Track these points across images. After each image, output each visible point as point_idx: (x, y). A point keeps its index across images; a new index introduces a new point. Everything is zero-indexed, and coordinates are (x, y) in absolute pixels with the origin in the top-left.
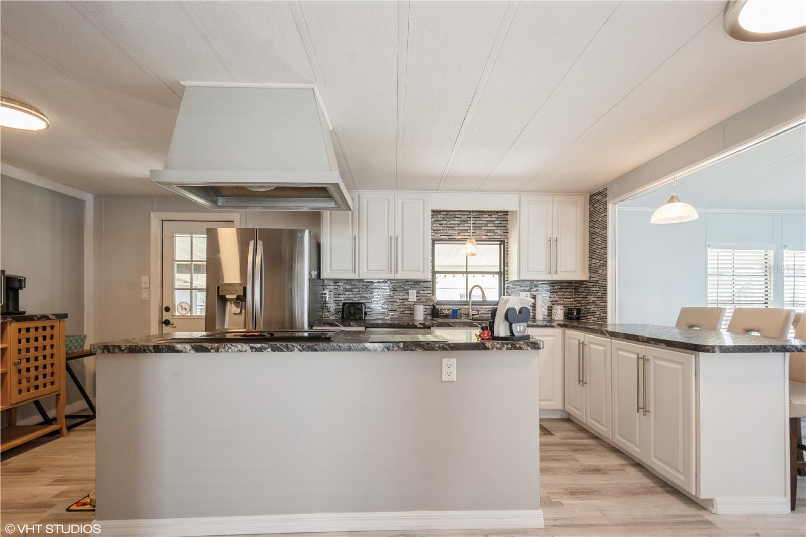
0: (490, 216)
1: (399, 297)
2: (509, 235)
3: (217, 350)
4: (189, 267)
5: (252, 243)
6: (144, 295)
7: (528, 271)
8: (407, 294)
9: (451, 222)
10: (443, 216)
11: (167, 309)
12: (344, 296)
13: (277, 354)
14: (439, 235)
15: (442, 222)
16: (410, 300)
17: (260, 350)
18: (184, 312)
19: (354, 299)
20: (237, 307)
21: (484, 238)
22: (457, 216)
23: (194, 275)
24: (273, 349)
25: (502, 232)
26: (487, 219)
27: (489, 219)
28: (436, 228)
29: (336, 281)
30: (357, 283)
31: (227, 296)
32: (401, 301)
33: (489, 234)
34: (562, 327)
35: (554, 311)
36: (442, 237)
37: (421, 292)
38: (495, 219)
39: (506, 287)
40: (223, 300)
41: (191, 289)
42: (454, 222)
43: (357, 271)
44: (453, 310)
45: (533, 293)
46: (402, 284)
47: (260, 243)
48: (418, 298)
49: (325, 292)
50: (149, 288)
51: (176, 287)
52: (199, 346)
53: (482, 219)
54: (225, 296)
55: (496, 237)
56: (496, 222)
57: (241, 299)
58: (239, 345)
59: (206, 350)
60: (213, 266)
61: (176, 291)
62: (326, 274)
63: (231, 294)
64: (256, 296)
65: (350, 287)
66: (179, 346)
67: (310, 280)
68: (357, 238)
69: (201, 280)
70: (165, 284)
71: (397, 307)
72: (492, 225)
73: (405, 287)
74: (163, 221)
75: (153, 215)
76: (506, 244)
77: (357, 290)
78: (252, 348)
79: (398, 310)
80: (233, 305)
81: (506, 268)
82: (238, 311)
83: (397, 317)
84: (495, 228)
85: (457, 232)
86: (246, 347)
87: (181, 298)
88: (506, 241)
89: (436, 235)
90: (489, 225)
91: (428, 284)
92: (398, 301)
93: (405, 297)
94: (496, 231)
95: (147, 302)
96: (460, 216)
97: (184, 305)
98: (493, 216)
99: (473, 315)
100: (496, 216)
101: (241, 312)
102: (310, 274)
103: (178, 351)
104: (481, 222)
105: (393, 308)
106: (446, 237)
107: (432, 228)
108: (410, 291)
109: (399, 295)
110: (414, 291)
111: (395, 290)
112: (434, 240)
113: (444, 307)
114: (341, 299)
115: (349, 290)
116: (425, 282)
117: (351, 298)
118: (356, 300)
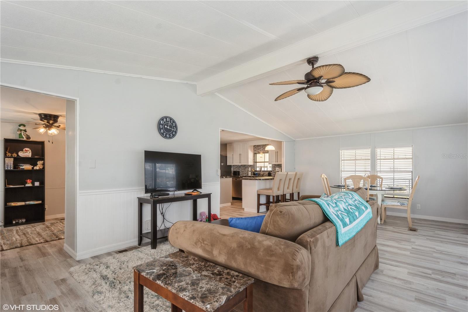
9: (259, 148)
10: (257, 146)
15: (257, 148)
37: (252, 168)
46: (247, 166)
48: (251, 170)
77: (238, 168)
85: (260, 151)
92: (246, 171)
106: (257, 152)
107: (254, 150)
108: (249, 168)
109: (247, 169)
110: (250, 168)
111: (246, 168)
112: (255, 153)
113: (257, 172)
114: (235, 170)
115: (236, 168)
116: (253, 165)
117: (237, 170)
118: (238, 170)
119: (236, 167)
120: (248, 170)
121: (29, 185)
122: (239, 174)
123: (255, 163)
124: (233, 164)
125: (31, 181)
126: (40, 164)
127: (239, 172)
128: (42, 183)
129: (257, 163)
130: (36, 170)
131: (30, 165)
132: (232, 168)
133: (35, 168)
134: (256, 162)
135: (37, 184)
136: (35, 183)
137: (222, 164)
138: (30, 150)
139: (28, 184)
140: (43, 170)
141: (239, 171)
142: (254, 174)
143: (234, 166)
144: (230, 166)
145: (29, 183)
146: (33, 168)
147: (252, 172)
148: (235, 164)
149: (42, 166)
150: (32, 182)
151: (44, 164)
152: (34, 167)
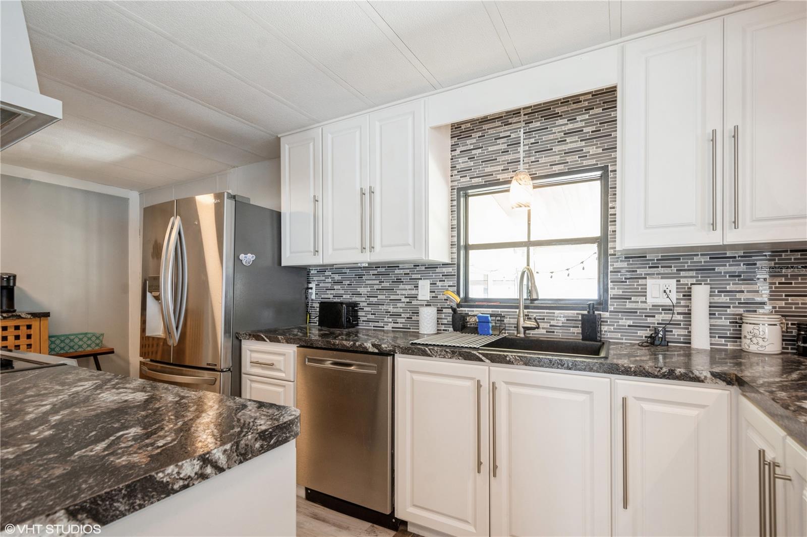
0: (572, 120)
1: (404, 292)
2: (618, 154)
5: (171, 221)
7: (646, 228)
8: (417, 287)
9: (490, 149)
10: (474, 141)
12: (332, 292)
14: (468, 179)
15: (474, 152)
16: (420, 298)
19: (344, 296)
21: (556, 169)
22: (502, 135)
25: (600, 150)
26: (564, 128)
27: (570, 126)
28: (463, 166)
30: (348, 271)
32: (408, 300)
33: (569, 159)
34: (729, 383)
35: (747, 329)
36: (474, 181)
37: (439, 284)
38: (583, 124)
39: (610, 268)
42: (496, 148)
44: (479, 317)
45: (683, 281)
46: (407, 271)
47: (178, 220)
48: (434, 294)
53: (554, 130)
55: (585, 163)
56: (585, 130)
65: (340, 278)
68: (320, 199)
71: (401, 310)
72: (576, 138)
73: (414, 276)
76: (611, 175)
77: (348, 282)
79: (403, 315)
81: (610, 228)
83: (401, 326)
84: (583, 143)
85: (502, 167)
88: (610, 168)
89: (463, 180)
90: (568, 140)
91: (450, 270)
92: (404, 300)
93: (414, 292)
94: (585, 150)
96: (508, 133)
98: (579, 118)
99: (526, 329)
100: (587, 116)
104: (551, 137)
105: (395, 310)
106: (480, 180)
107: (453, 167)
108: (421, 283)
109: (404, 290)
110: (428, 282)
111: (399, 281)
112: (459, 190)
113: (477, 311)
114: (330, 296)
115: (339, 282)
116: (445, 265)
117: (341, 294)
118: (347, 298)
119: (337, 277)
120: (415, 297)
122: (356, 318)
123: (462, 252)
124: (318, 260)
127: (353, 307)
129: (472, 253)
132: (313, 285)
134: (467, 247)
137: (248, 258)
141: (355, 299)
142: (460, 324)
143: (322, 269)
144: (302, 272)
147: (439, 311)
148: (328, 261)
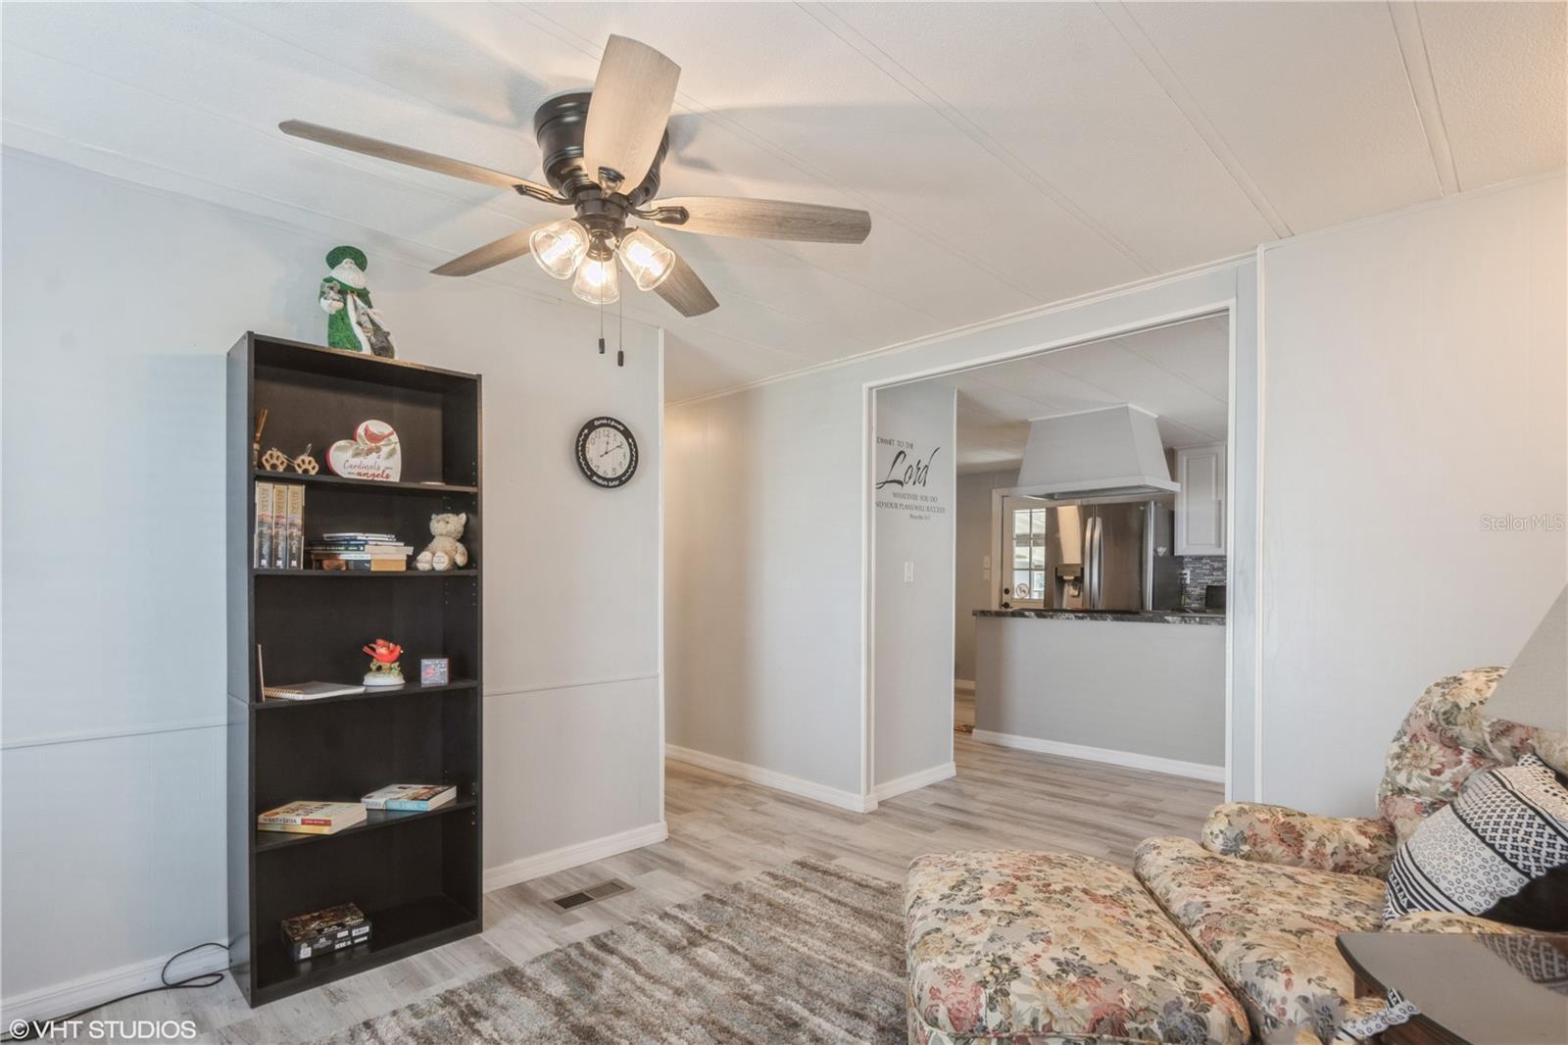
3: (1051, 617)
4: (1027, 540)
5: (1090, 520)
6: (986, 577)
11: (1007, 591)
12: (1211, 577)
13: (1094, 622)
17: (1082, 618)
18: (1023, 595)
20: (1075, 589)
23: (1033, 548)
24: (1091, 619)
29: (1199, 558)
31: (1065, 578)
40: (1061, 582)
41: (1030, 569)
43: (1223, 545)
47: (1099, 521)
49: (1184, 572)
50: (990, 569)
51: (1016, 567)
52: (1040, 614)
54: (1062, 577)
57: (1078, 581)
58: (1067, 615)
59: (1045, 617)
60: (1052, 539)
61: (1016, 572)
62: (1181, 549)
63: (1068, 575)
64: (1093, 578)
66: (1027, 613)
67: (1154, 558)
68: (1223, 503)
69: (1039, 555)
70: (1006, 564)
74: (1003, 497)
75: (994, 491)
78: (1076, 617)
80: (1071, 588)
82: (1076, 593)
86: (1072, 616)
87: (1019, 579)
95: (989, 583)
97: (1023, 588)
101: (1079, 595)
102: (1155, 551)
103: (1027, 617)
121: (385, 680)
125: (399, 650)
126: (448, 535)
128: (466, 665)
130: (433, 577)
131: (398, 540)
133: (424, 562)
135: (435, 672)
136: (425, 662)
138: (395, 438)
139: (379, 669)
140: (472, 572)
145: (386, 665)
146: (411, 560)
149: (461, 547)
150: (400, 658)
151: (470, 538)
152: (417, 553)
